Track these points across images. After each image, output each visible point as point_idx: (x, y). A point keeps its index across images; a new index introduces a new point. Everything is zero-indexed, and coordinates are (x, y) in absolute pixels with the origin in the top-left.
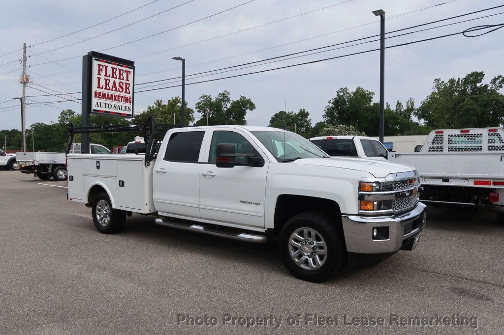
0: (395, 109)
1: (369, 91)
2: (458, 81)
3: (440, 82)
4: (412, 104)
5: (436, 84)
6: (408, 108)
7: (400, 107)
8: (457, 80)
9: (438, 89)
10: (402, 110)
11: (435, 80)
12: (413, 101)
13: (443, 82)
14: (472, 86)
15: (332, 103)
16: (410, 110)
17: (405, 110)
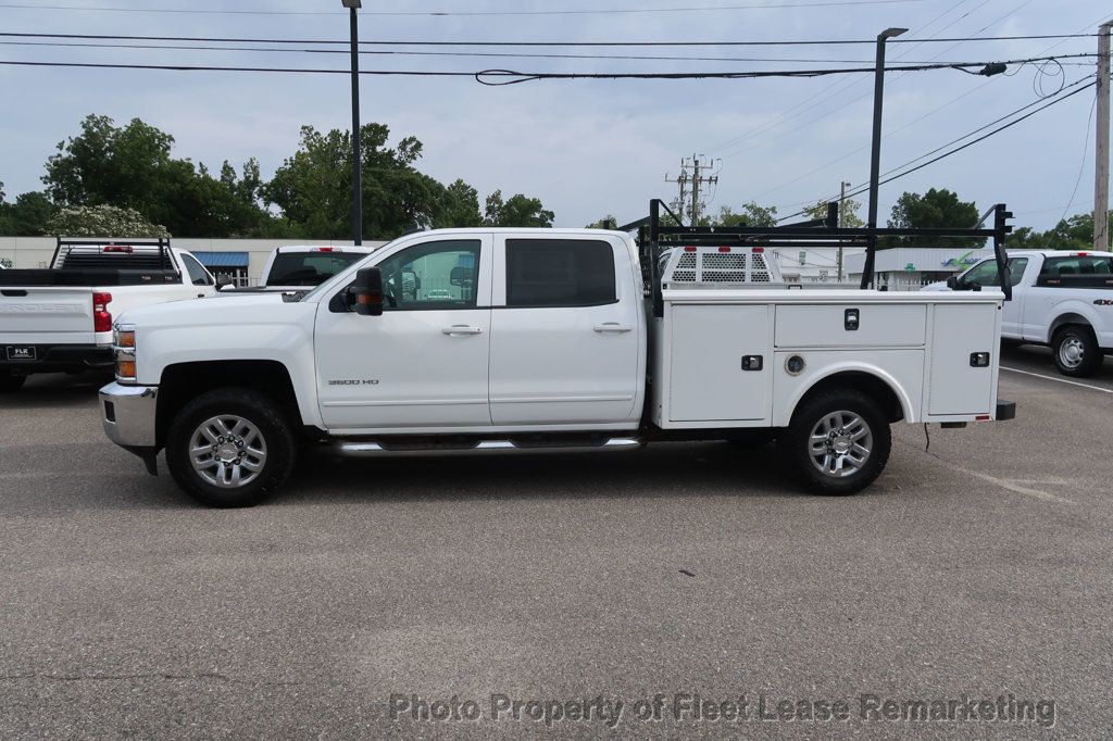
0: (219, 179)
1: (161, 131)
2: (346, 138)
3: (313, 133)
4: (255, 169)
5: (305, 136)
6: (247, 178)
7: (228, 174)
8: (344, 134)
9: (310, 146)
10: (235, 182)
11: (304, 128)
12: (255, 164)
13: (317, 133)
14: (368, 149)
15: (68, 149)
16: (252, 183)
17: (240, 183)
